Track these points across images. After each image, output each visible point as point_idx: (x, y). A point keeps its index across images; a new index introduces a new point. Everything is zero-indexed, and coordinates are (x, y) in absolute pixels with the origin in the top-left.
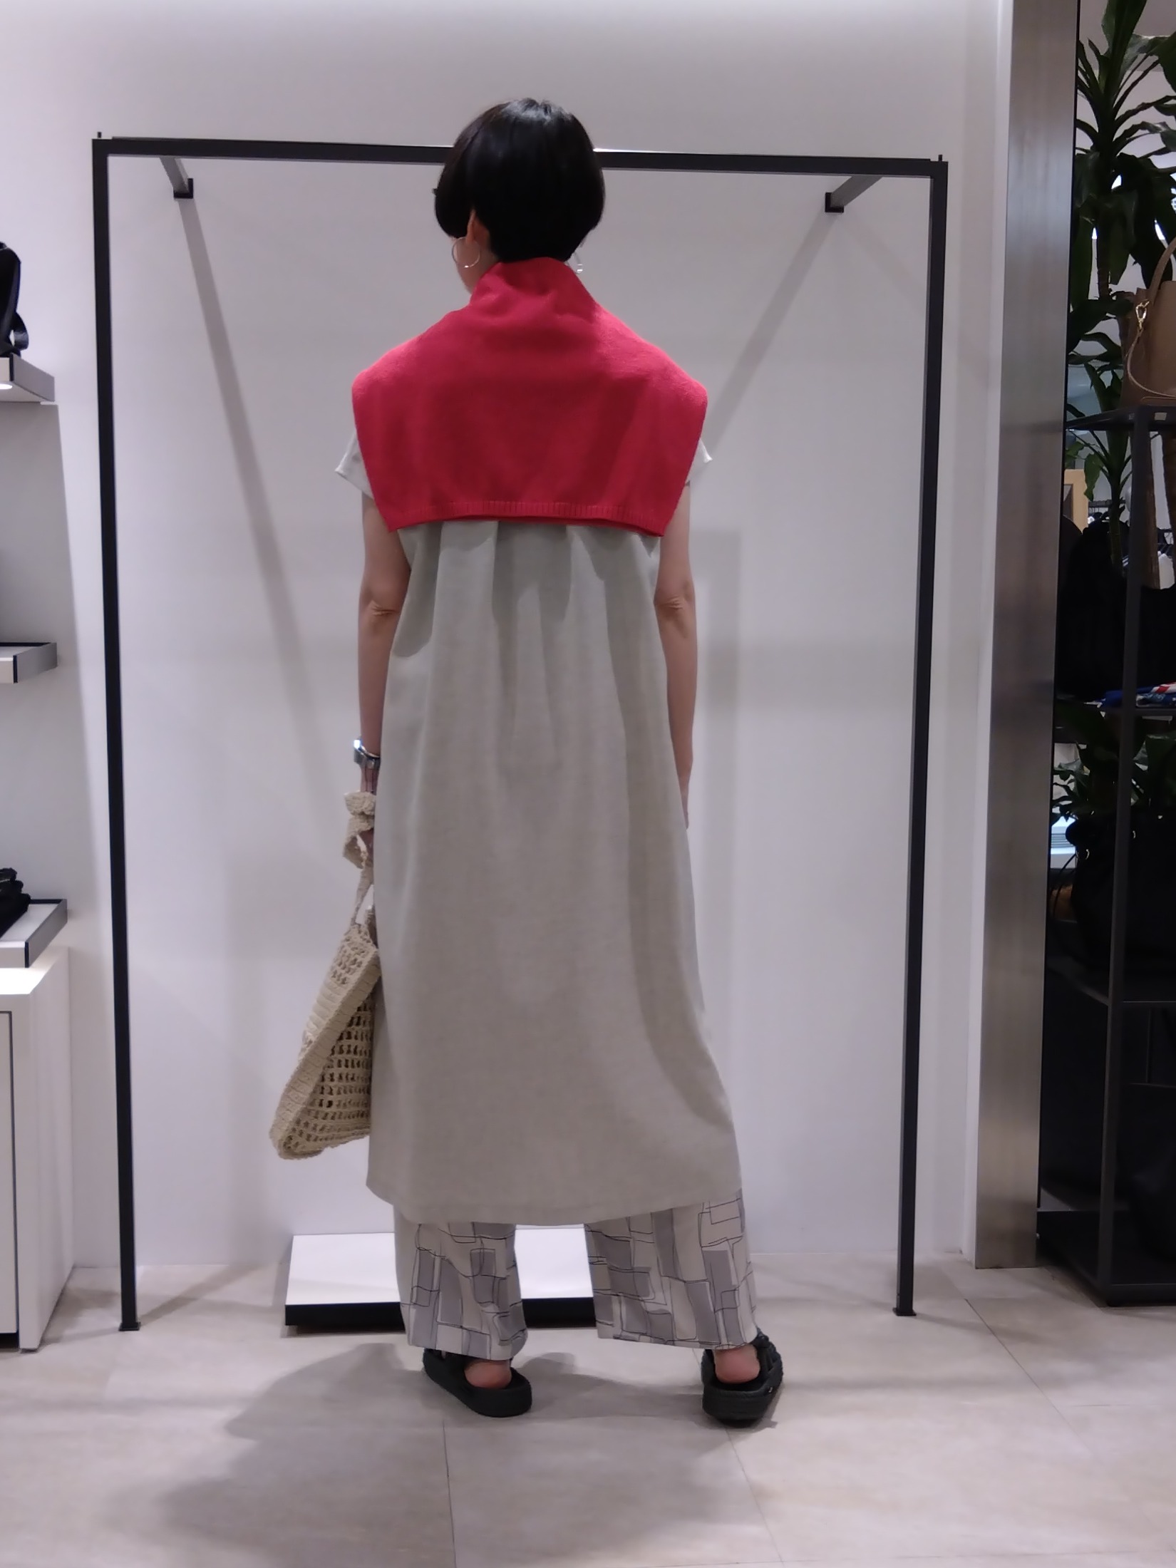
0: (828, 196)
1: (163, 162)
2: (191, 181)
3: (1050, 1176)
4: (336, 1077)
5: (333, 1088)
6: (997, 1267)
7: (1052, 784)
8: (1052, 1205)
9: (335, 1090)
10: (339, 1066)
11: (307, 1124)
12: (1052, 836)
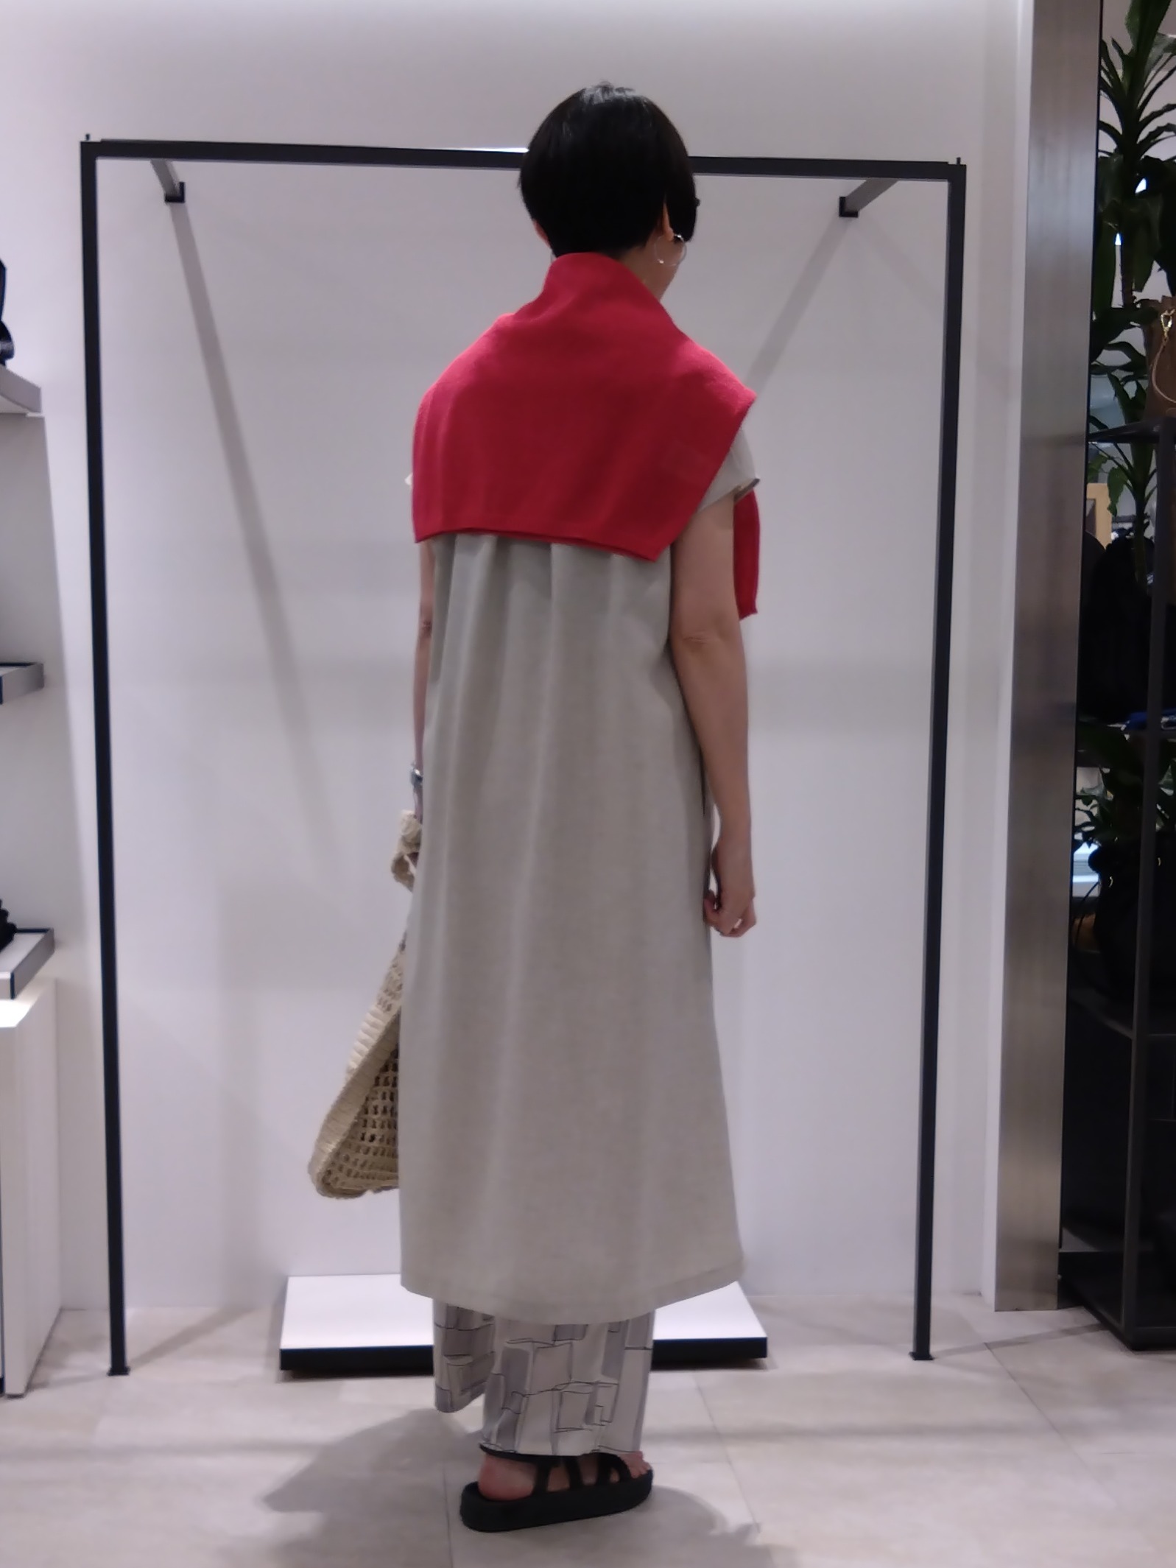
0: (843, 201)
1: (153, 163)
2: (182, 185)
3: (1072, 1215)
4: (380, 1109)
5: (376, 1121)
6: (1017, 1310)
7: (1074, 809)
8: (1074, 1245)
9: (378, 1124)
10: (384, 1098)
11: (347, 1159)
12: (1075, 864)
